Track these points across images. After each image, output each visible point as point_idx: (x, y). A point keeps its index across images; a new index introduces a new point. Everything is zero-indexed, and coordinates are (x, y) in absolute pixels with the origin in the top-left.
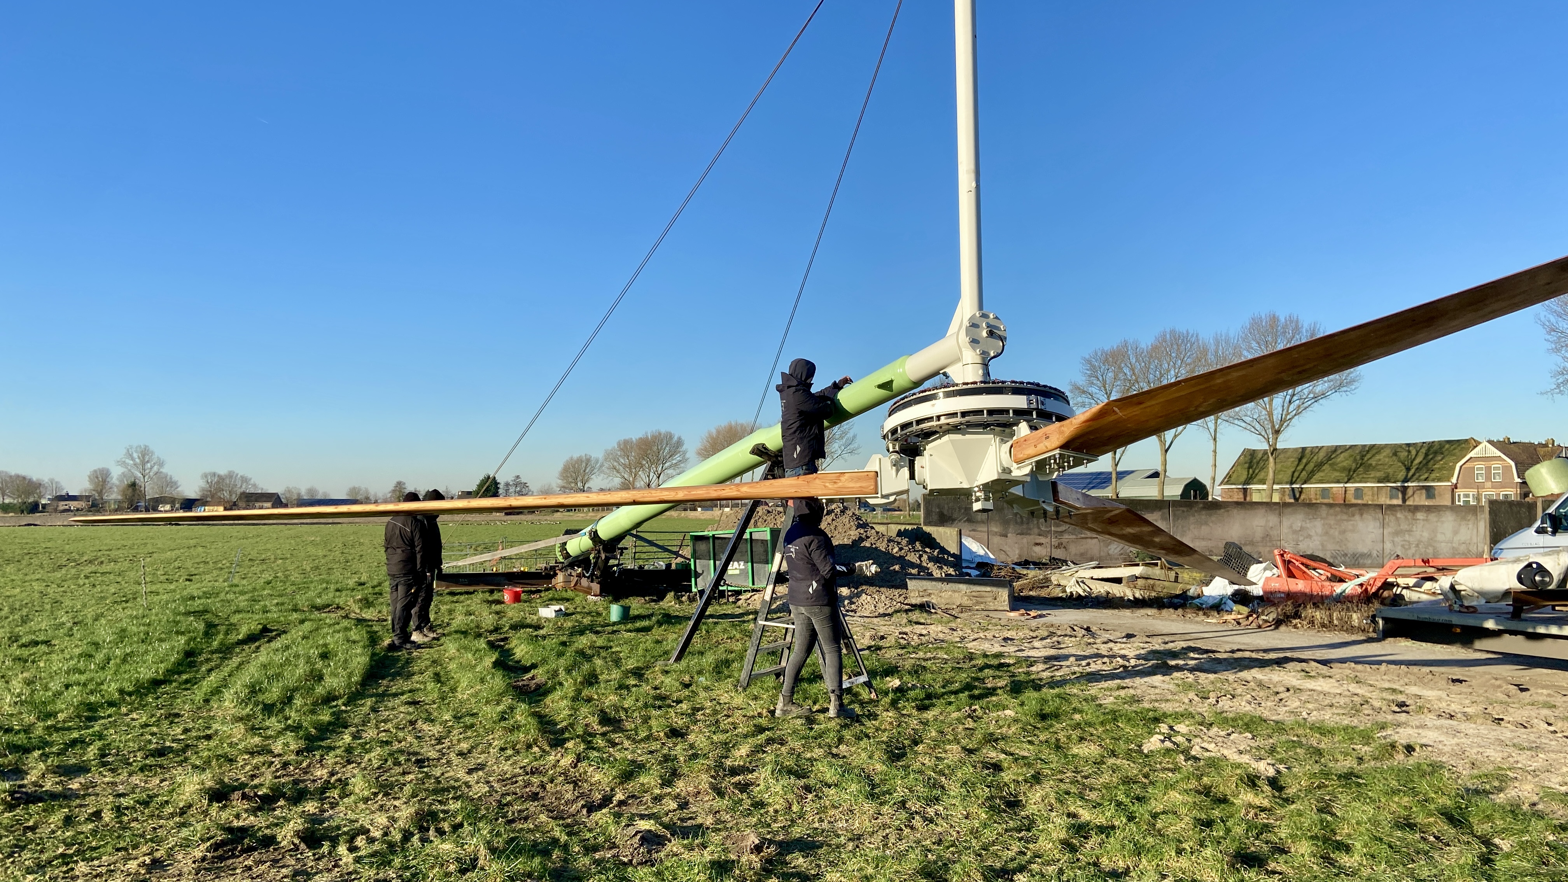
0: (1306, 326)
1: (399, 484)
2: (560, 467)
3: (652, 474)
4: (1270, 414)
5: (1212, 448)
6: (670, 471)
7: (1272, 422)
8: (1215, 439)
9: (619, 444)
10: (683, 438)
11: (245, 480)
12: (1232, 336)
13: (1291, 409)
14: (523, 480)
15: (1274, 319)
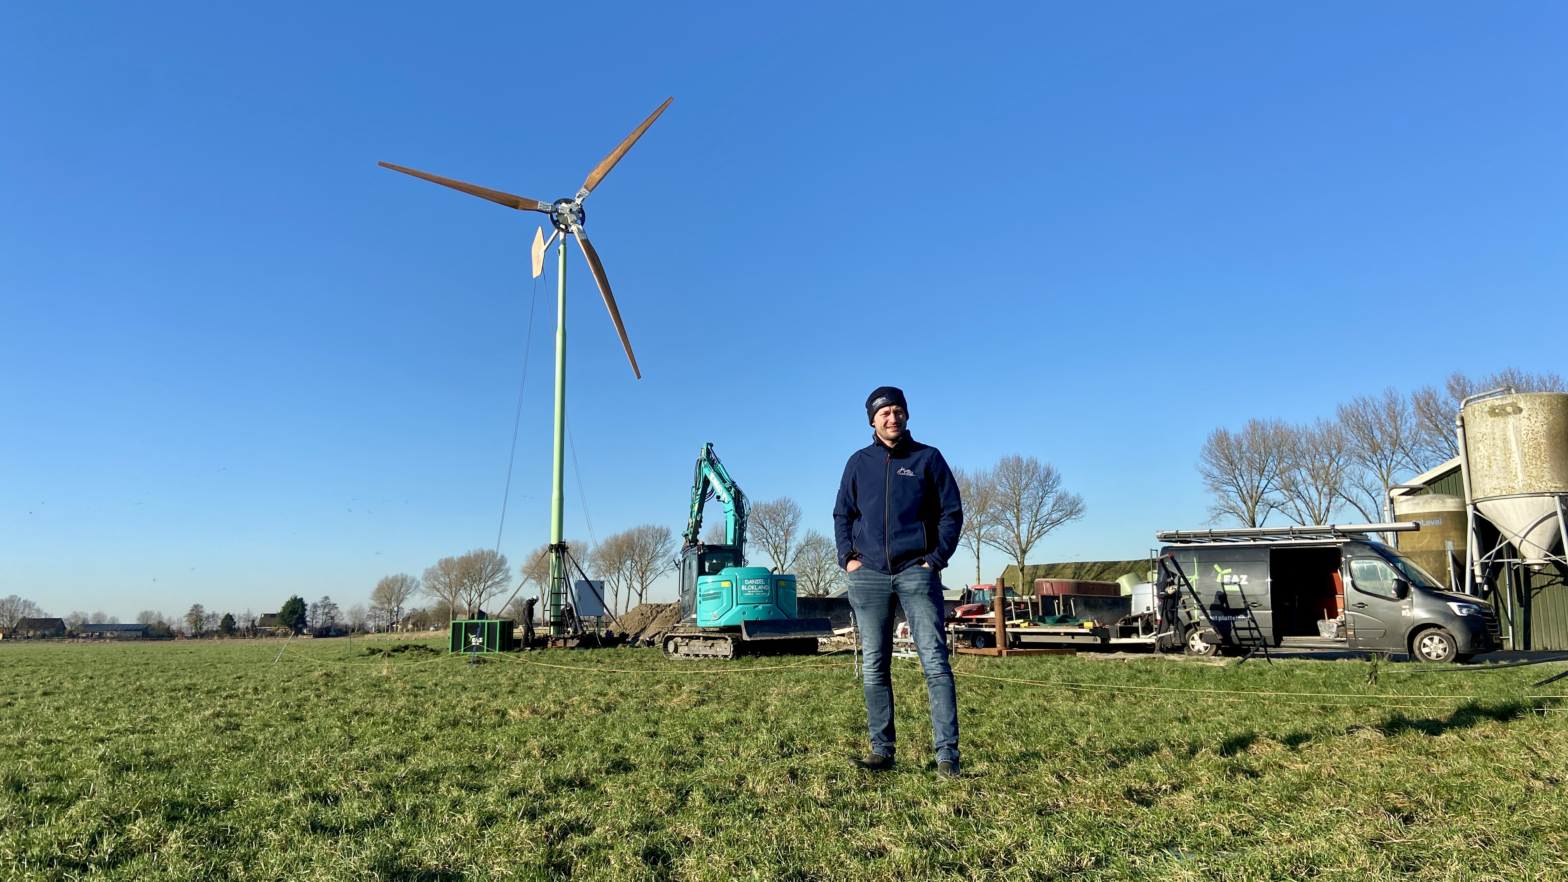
0: (1043, 466)
1: (196, 607)
2: (374, 586)
3: (473, 593)
4: (1018, 536)
5: (976, 565)
6: (494, 590)
7: (1020, 543)
8: (978, 558)
9: (440, 563)
10: (506, 557)
11: (28, 604)
12: (988, 472)
13: (1033, 534)
14: (332, 601)
15: (1019, 460)
